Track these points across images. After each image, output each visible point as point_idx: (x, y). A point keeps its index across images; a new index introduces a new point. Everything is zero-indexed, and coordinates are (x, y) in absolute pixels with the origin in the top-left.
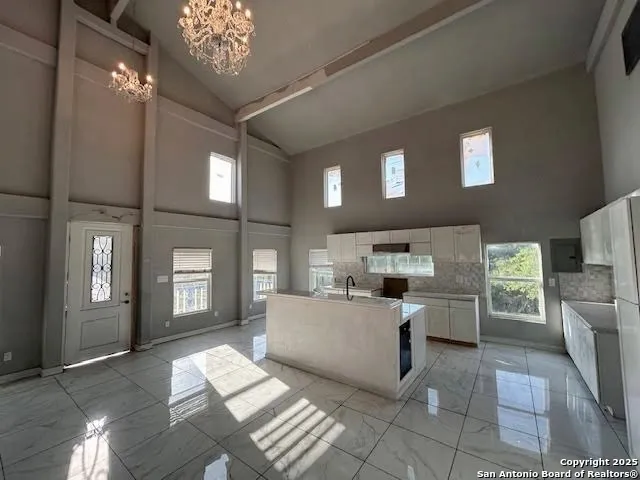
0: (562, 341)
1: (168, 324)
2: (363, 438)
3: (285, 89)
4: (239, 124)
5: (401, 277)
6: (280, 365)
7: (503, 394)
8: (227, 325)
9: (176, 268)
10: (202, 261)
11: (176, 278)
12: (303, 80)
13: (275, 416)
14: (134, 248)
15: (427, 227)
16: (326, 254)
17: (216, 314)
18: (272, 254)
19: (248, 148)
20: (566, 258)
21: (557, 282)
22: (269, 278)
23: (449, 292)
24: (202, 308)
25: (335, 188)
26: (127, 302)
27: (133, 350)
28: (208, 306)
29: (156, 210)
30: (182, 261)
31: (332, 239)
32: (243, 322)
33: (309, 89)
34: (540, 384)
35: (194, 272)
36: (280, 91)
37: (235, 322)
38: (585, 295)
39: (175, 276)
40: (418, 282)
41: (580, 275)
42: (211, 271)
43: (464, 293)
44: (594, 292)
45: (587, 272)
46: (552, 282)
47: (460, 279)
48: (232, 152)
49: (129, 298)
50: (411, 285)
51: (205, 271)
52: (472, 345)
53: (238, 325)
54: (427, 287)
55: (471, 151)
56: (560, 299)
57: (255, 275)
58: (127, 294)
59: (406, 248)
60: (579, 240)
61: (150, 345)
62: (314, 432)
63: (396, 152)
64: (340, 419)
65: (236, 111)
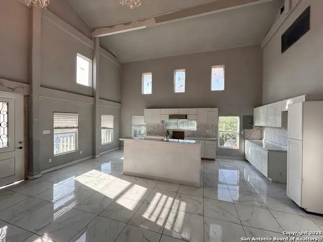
0: (244, 155)
1: (50, 161)
2: (197, 207)
3: (128, 24)
4: (95, 38)
5: (181, 131)
6: (134, 178)
7: (221, 179)
8: (87, 158)
9: (55, 125)
10: (72, 121)
11: (55, 131)
12: (141, 21)
13: (149, 204)
14: (25, 111)
15: (195, 108)
16: (143, 119)
17: (81, 152)
18: (111, 118)
19: (100, 55)
20: (248, 123)
21: (244, 133)
22: (109, 131)
23: (203, 137)
24: (72, 150)
25: (148, 85)
26: (21, 148)
27: (26, 179)
28: (76, 147)
29: (41, 86)
30: (59, 121)
31: (147, 111)
32: (97, 156)
33: (144, 27)
34: (236, 173)
35: (67, 128)
36: (125, 24)
37: (92, 156)
38: (253, 137)
39: (55, 130)
40: (189, 133)
41: (252, 130)
42: (77, 127)
43: (209, 137)
44: (256, 136)
45: (254, 129)
46: (242, 133)
47: (207, 131)
48: (91, 55)
49: (22, 145)
50: (186, 134)
51: (74, 127)
52: (214, 160)
53: (93, 158)
54: (193, 135)
55: (215, 74)
56: (245, 139)
57: (102, 130)
58: (20, 143)
59: (185, 117)
60: (253, 116)
61: (40, 175)
62: (173, 208)
63: (181, 70)
64: (181, 199)
65: (93, 30)
